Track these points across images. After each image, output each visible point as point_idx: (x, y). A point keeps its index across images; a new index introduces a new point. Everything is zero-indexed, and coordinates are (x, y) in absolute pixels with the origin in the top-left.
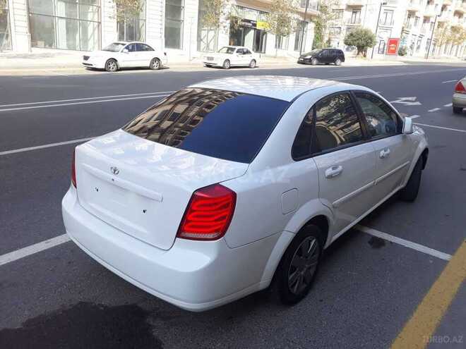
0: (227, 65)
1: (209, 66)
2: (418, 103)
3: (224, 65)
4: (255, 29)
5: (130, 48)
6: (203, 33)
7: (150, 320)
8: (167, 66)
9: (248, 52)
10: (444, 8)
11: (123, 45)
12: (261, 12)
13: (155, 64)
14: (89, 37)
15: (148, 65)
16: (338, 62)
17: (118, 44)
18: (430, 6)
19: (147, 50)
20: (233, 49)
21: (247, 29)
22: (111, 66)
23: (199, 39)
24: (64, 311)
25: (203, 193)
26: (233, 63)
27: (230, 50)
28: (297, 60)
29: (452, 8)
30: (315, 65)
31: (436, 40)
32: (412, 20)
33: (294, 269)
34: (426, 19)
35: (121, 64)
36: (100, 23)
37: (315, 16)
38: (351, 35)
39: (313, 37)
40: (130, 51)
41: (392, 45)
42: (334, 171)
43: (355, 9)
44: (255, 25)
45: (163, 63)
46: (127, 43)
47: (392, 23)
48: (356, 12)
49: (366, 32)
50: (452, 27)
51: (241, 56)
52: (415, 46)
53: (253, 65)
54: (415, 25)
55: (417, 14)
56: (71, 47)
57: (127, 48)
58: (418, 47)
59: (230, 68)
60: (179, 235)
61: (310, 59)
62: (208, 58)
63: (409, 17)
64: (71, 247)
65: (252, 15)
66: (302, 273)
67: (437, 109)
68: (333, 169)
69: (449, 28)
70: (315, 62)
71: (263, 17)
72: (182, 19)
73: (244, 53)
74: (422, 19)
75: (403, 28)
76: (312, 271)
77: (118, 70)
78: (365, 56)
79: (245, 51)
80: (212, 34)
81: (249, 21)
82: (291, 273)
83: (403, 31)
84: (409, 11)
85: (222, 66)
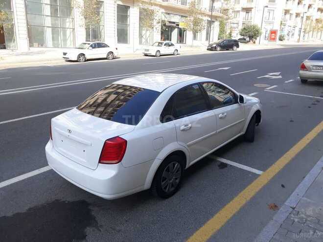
0: (158, 54)
1: (146, 55)
2: (280, 77)
3: (156, 54)
4: (178, 28)
5: (93, 46)
6: (144, 32)
7: (90, 207)
8: (118, 56)
9: (172, 45)
10: (310, 6)
11: (89, 44)
12: (182, 16)
13: (110, 56)
14: (67, 37)
15: (106, 57)
16: (235, 48)
17: (85, 44)
18: (300, 5)
19: (104, 47)
20: (162, 43)
21: (172, 28)
22: (81, 58)
23: (141, 36)
24: (48, 204)
25: (111, 141)
26: (162, 52)
27: (160, 44)
28: (207, 48)
29: (316, 6)
30: (219, 51)
31: (305, 29)
32: (288, 16)
33: (164, 179)
34: (297, 15)
35: (88, 57)
36: (74, 29)
37: (219, 17)
38: (244, 29)
39: (219, 31)
40: (93, 48)
41: (273, 35)
42: (186, 127)
43: (248, 10)
44: (178, 25)
45: (115, 54)
46: (91, 43)
47: (273, 18)
48: (248, 12)
49: (254, 27)
50: (316, 20)
51: (167, 48)
52: (291, 34)
53: (176, 53)
54: (290, 19)
55: (291, 12)
56: (56, 46)
57: (91, 46)
58: (293, 35)
59: (161, 56)
60: (100, 162)
61: (215, 47)
62: (146, 50)
63: (285, 14)
64: (52, 172)
65: (176, 19)
66: (171, 181)
67: (291, 80)
68: (185, 126)
69: (314, 20)
70: (219, 49)
71: (183, 19)
72: (128, 23)
73: (170, 46)
74: (294, 15)
75: (281, 22)
76: (177, 181)
77: (85, 61)
78: (254, 43)
79: (170, 44)
80: (148, 33)
81: (174, 23)
82: (163, 181)
83: (281, 23)
84: (285, 10)
85: (155, 55)
